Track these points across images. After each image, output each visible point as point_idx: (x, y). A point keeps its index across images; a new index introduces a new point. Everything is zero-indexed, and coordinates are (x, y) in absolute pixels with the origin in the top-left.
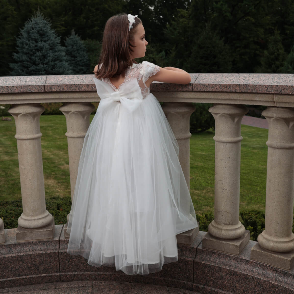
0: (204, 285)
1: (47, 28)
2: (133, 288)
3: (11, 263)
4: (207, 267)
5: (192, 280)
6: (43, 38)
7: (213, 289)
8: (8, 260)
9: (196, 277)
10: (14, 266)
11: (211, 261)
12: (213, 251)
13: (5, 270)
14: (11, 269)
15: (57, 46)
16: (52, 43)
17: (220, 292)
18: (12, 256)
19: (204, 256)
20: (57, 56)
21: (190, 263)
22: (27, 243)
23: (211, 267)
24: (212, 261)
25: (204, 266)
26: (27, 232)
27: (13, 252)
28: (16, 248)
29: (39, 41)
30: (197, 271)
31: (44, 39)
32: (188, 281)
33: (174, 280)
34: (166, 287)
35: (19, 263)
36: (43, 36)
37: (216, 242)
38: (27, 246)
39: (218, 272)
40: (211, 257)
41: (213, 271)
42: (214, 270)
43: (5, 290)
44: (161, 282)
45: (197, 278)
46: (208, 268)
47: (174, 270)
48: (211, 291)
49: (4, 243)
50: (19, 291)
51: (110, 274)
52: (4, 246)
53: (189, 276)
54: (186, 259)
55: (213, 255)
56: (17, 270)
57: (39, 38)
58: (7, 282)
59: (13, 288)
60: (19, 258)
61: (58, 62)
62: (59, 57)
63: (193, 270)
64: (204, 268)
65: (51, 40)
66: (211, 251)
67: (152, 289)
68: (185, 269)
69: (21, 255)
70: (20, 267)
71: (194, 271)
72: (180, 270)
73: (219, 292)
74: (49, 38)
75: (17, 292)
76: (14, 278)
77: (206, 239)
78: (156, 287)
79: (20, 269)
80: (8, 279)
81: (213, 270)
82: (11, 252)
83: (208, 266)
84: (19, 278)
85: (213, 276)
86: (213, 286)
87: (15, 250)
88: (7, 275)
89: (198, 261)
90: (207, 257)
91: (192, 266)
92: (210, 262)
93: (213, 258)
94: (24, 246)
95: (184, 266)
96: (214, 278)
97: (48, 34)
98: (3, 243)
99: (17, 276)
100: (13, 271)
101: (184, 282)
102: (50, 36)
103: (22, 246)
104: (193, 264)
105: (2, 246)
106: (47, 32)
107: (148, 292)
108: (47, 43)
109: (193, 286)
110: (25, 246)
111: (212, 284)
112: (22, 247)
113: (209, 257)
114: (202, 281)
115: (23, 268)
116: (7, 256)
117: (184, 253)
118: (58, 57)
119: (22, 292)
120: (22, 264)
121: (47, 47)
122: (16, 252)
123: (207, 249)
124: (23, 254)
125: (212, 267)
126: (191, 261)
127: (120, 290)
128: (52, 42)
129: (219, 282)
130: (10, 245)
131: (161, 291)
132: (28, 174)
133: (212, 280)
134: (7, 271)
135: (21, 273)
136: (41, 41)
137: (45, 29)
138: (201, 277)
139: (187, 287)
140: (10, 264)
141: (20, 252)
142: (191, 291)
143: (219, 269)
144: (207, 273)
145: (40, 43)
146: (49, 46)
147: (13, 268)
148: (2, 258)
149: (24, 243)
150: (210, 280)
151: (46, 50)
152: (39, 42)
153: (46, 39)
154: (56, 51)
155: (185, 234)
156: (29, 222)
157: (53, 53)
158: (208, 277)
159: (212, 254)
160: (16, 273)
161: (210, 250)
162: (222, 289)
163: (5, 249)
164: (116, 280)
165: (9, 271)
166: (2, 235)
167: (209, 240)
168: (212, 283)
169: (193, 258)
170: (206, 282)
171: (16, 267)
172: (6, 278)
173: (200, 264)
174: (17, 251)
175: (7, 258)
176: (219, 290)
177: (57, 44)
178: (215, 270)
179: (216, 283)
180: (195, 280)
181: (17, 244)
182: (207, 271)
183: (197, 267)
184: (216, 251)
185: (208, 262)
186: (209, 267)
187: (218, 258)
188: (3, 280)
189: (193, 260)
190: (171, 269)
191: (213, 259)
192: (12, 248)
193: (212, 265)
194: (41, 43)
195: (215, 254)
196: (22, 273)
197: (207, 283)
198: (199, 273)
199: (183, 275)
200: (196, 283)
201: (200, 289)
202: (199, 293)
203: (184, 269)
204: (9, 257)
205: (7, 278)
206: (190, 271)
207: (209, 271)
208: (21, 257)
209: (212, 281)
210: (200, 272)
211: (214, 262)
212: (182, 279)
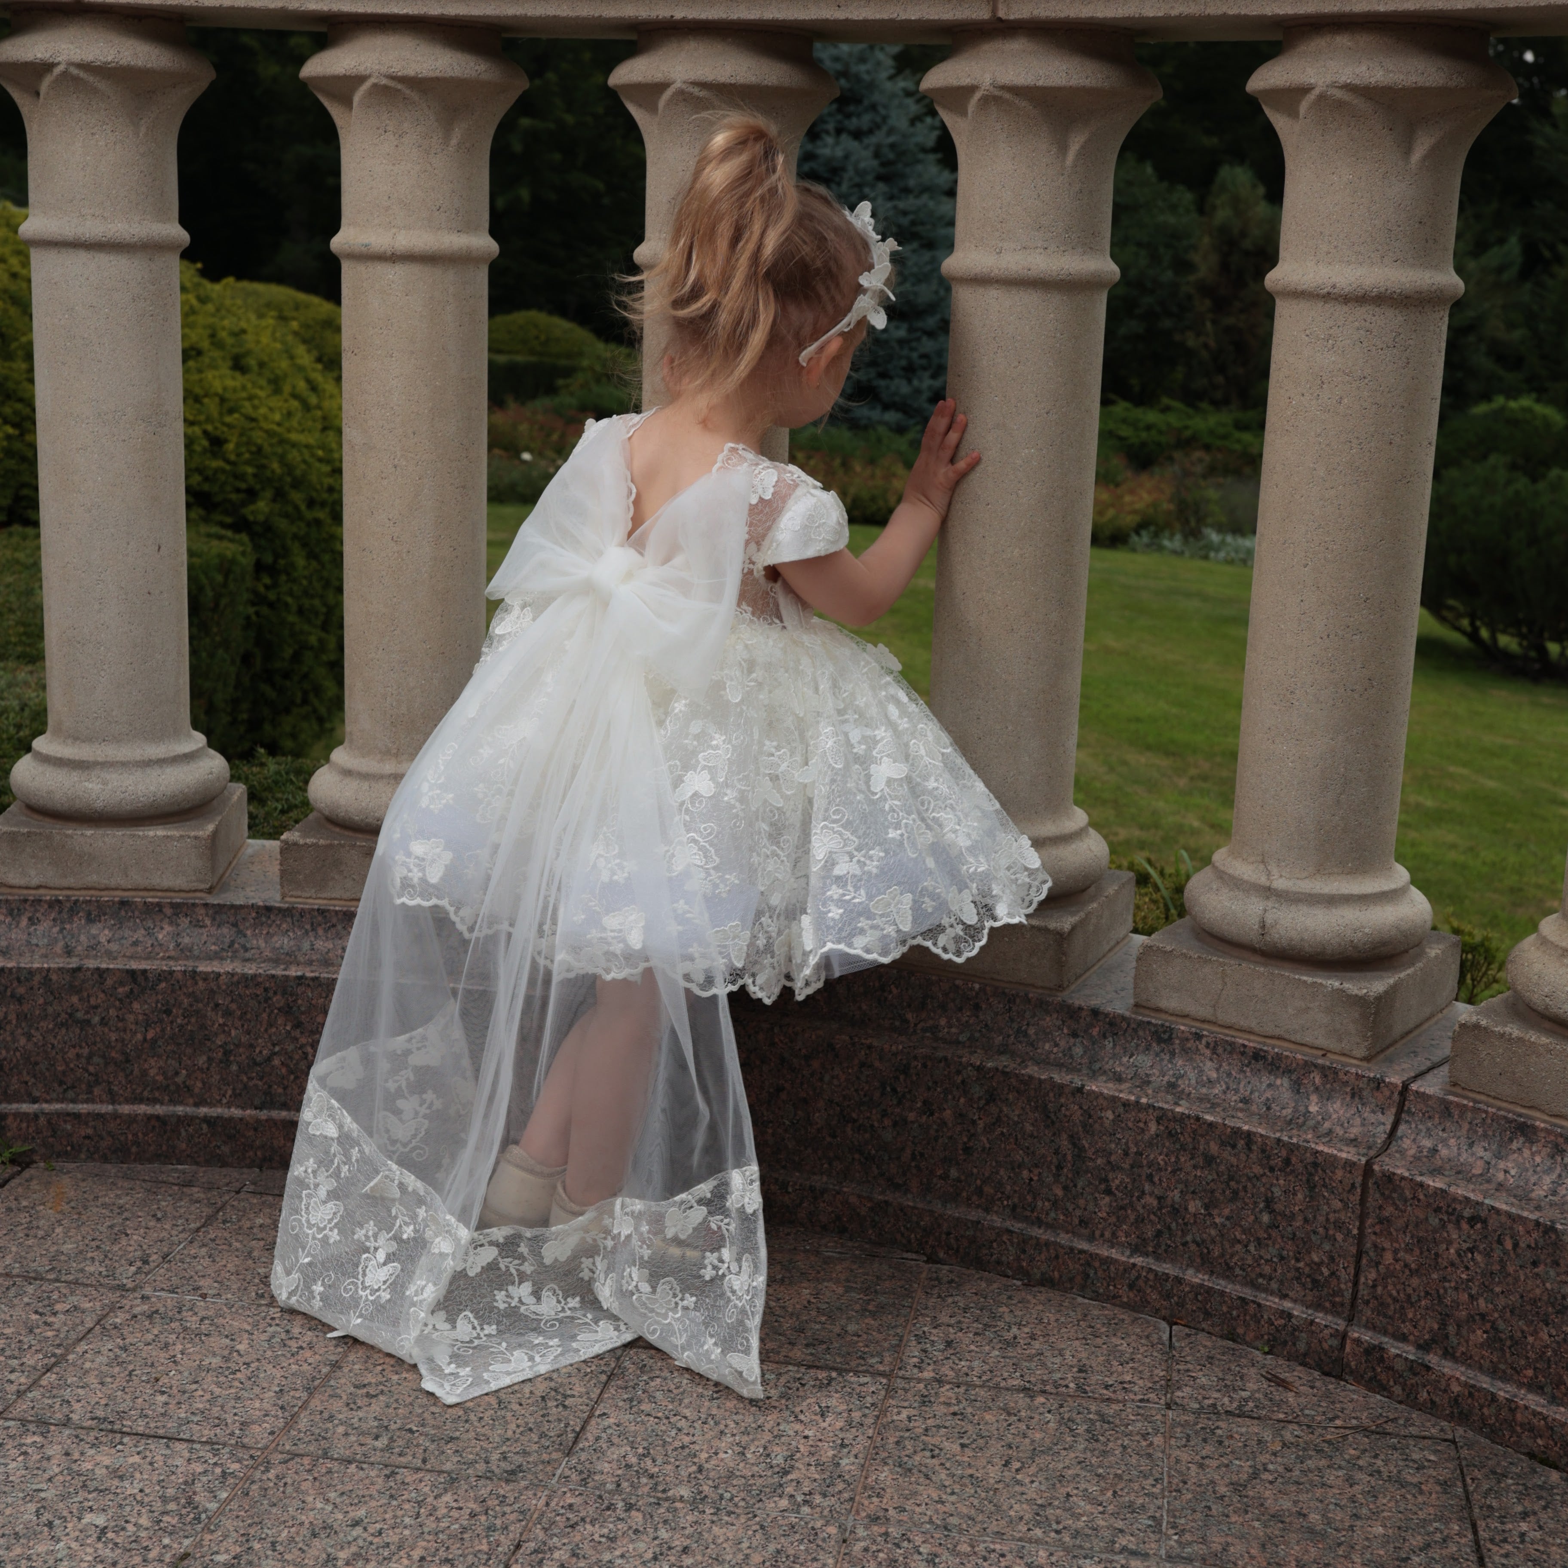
0: (1424, 1347)
1: (878, 63)
2: (936, 1291)
3: (228, 1013)
4: (1461, 1217)
5: (1342, 1305)
6: (849, 116)
7: (1485, 1382)
8: (212, 991)
9: (1374, 1286)
10: (244, 1039)
11: (1493, 1186)
12: (1520, 1115)
13: (189, 1051)
14: (227, 1053)
15: (919, 161)
16: (892, 146)
17: (1535, 1413)
18: (239, 970)
19: (1448, 1147)
20: (911, 217)
21: (1339, 1174)
22: (336, 912)
23: (1485, 1222)
24: (1500, 1186)
25: (1438, 1210)
26: (343, 846)
27: (248, 955)
28: (272, 936)
29: (827, 132)
30: (1387, 1245)
31: (853, 123)
32: (1318, 1306)
33: (1223, 1282)
34: (1164, 1325)
35: (271, 1025)
36: (852, 108)
37: (1550, 1051)
38: (333, 930)
39: (1535, 1264)
40: (1499, 1156)
41: (1497, 1254)
42: (1509, 1245)
43: (176, 1170)
44: (1131, 1287)
45: (1379, 1289)
46: (1465, 1226)
47: (1228, 1218)
48: (1471, 1395)
49: (210, 891)
50: (252, 1188)
51: (812, 1189)
52: (203, 911)
53: (1326, 1271)
54: (1320, 1148)
55: (1515, 1145)
56: (260, 1065)
57: (830, 114)
58: (191, 1130)
59: (224, 1171)
60: (275, 993)
61: (914, 251)
62: (922, 223)
63: (1355, 1232)
64: (1434, 1221)
65: (891, 131)
66: (1502, 1113)
67: (1063, 1319)
68: (1306, 1220)
69: (287, 977)
70: (277, 1049)
71: (1361, 1238)
72: (1266, 1218)
73: (1526, 1408)
74: (878, 119)
75: (238, 1192)
76: (236, 1112)
77: (1477, 1026)
78: (1096, 1312)
79: (276, 1062)
80: (204, 1111)
81: (1500, 1242)
82: (236, 951)
83: (1467, 1213)
84: (263, 1115)
85: (1498, 1289)
86: (1486, 1364)
87: (262, 943)
88: (199, 1084)
89: (1399, 1171)
90: (1473, 1154)
91: (1356, 1198)
92: (1486, 1186)
93: (1510, 1165)
94: (320, 932)
95: (1300, 1196)
96: (1502, 1302)
97: (876, 97)
98: (198, 894)
99: (257, 1102)
100: (234, 1067)
101: (1287, 1305)
102: (885, 107)
103: (308, 927)
104: (1364, 1186)
105: (194, 905)
106: (872, 86)
107: (1026, 1330)
108: (866, 141)
109: (1343, 1346)
110: (326, 931)
111: (1482, 1345)
112: (307, 932)
113: (1487, 1156)
114: (1410, 1315)
115: (291, 1058)
116: (209, 969)
117: (1313, 1108)
118: (913, 223)
119: (265, 1198)
120: (289, 1032)
121: (862, 165)
122: (267, 953)
123: (1475, 1101)
124: (299, 973)
125: (1493, 1223)
126: (1349, 1165)
127: (848, 1289)
128: (892, 139)
129: (1530, 1339)
130: (241, 907)
131: (1119, 1342)
132: (385, 482)
133: (1483, 1316)
134: (202, 1060)
135: (280, 1090)
136: (839, 131)
137: (863, 68)
138: (1409, 1290)
139: (1302, 1346)
140: (221, 1021)
141: (290, 958)
142: (1328, 1379)
143: (1541, 1242)
144: (1452, 1264)
145: (830, 140)
146: (875, 163)
147: (237, 1046)
148: (180, 976)
149: (322, 912)
150: (1471, 1318)
151: (857, 180)
152: (824, 136)
153: (866, 120)
154: (907, 191)
155: (1337, 984)
156: (365, 785)
157: (891, 198)
158: (1456, 1289)
159: (1511, 1140)
160: (251, 1084)
161: (1499, 1109)
162: (1548, 1389)
163: (204, 926)
164: (842, 1231)
165: (210, 1060)
166: (196, 838)
167: (1502, 1035)
168: (1480, 1336)
169: (1370, 1148)
170: (1443, 1325)
171: (252, 1046)
172: (191, 1101)
173: (1408, 1194)
174: (274, 949)
175: (205, 977)
176: (1530, 1396)
177: (921, 156)
178: (1516, 1245)
179: (1508, 1343)
180: (1367, 1303)
181: (280, 910)
182: (1452, 1251)
183: (1389, 1211)
184: (1544, 1121)
185: (1472, 1187)
186: (1473, 1220)
187: (1550, 1170)
188: (171, 1108)
189: (1364, 1160)
190: (1206, 1207)
191: (1513, 1172)
192: (249, 933)
193: (1498, 1211)
194: (837, 143)
195: (1532, 1143)
196: (285, 1088)
197: (1447, 1337)
198: (1397, 1260)
199: (1282, 1258)
200: (1371, 1326)
201: (1391, 1368)
202: (1378, 1397)
203: (1293, 1216)
204: (219, 975)
205: (196, 1105)
206: (1339, 1237)
207: (1471, 1250)
208: (284, 985)
209: (1488, 1325)
210: (1409, 1250)
211: (1519, 1192)
212: (1274, 1285)
